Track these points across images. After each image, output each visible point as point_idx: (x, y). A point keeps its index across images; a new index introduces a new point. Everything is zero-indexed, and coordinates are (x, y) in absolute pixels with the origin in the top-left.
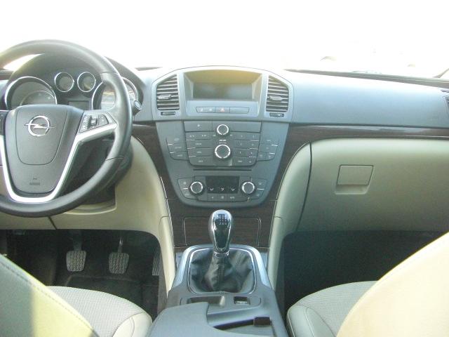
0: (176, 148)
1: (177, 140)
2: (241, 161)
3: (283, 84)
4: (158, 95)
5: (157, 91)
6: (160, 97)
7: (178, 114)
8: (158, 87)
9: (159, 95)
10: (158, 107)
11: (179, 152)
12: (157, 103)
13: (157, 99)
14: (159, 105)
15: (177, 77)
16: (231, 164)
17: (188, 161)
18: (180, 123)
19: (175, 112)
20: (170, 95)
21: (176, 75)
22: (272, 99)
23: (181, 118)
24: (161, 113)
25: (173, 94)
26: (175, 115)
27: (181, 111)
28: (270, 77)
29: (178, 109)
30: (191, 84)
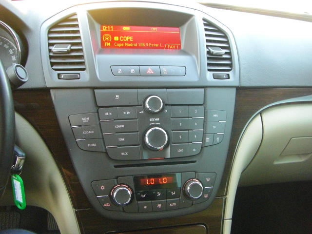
0: (86, 133)
1: (85, 120)
2: (181, 150)
3: (219, 30)
4: (50, 45)
5: (49, 38)
6: (54, 49)
7: (85, 77)
8: (50, 32)
9: (52, 45)
10: (52, 64)
11: (90, 139)
12: (51, 57)
13: (50, 51)
14: (53, 61)
15: (78, 17)
16: (168, 154)
17: (106, 153)
18: (89, 92)
19: (79, 74)
20: (69, 46)
21: (75, 14)
22: (213, 52)
23: (89, 85)
24: (59, 75)
25: (73, 44)
26: (79, 79)
27: (88, 72)
28: (204, 20)
29: (84, 69)
30: (97, 26)
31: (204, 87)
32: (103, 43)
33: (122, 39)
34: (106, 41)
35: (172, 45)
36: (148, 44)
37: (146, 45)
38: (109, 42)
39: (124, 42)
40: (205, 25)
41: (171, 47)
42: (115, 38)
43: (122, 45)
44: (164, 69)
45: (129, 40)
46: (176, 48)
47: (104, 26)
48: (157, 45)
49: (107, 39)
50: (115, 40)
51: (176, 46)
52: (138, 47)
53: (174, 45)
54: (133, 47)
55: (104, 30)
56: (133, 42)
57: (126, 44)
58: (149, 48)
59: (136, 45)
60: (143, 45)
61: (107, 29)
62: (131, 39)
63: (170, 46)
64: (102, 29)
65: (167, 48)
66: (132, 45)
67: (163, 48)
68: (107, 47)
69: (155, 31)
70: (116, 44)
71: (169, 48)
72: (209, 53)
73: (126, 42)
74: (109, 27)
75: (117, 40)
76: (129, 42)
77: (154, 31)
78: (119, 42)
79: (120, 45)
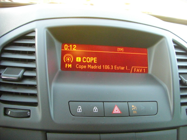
6: (3, 74)
19: (30, 110)
20: (22, 71)
21: (33, 31)
22: (186, 82)
23: (39, 127)
24: (6, 109)
25: (27, 69)
26: (29, 117)
27: (41, 109)
28: (174, 42)
29: (35, 104)
30: (58, 45)
31: (177, 128)
32: (63, 64)
33: (85, 60)
34: (67, 62)
35: (139, 68)
36: (114, 67)
37: (110, 67)
38: (70, 63)
39: (86, 64)
40: (175, 47)
41: (138, 70)
42: (77, 58)
43: (85, 67)
44: (133, 106)
45: (93, 61)
46: (143, 72)
47: (66, 45)
48: (123, 68)
49: (68, 59)
50: (77, 61)
51: (143, 69)
52: (103, 70)
53: (141, 68)
54: (97, 70)
55: (66, 49)
56: (97, 64)
57: (89, 66)
58: (114, 71)
59: (100, 67)
60: (107, 67)
61: (69, 48)
62: (95, 60)
63: (136, 70)
64: (63, 48)
65: (133, 72)
66: (95, 67)
67: (129, 72)
68: (68, 69)
69: (122, 51)
70: (78, 66)
71: (136, 72)
72: (181, 82)
73: (90, 64)
74: (71, 46)
75: (80, 61)
76: (92, 64)
77: (120, 51)
78: (81, 63)
79: (82, 67)
